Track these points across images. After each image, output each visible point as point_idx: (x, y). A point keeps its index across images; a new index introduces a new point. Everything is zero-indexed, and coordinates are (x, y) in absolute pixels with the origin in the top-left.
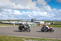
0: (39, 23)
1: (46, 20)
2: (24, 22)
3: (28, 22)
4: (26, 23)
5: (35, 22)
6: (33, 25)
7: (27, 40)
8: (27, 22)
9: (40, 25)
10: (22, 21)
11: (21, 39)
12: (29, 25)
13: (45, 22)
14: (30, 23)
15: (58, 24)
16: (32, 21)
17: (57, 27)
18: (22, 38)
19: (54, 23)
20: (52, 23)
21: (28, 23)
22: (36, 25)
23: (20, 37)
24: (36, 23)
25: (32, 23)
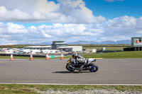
0: (70, 50)
2: (36, 51)
3: (45, 49)
4: (39, 51)
5: (60, 49)
7: (42, 90)
8: (41, 49)
10: (31, 48)
11: (28, 88)
12: (47, 56)
13: (85, 47)
14: (49, 51)
15: (113, 51)
16: (54, 46)
18: (32, 86)
19: (104, 49)
20: (100, 49)
21: (44, 51)
22: (62, 56)
23: (26, 86)
24: (64, 50)
25: (54, 51)
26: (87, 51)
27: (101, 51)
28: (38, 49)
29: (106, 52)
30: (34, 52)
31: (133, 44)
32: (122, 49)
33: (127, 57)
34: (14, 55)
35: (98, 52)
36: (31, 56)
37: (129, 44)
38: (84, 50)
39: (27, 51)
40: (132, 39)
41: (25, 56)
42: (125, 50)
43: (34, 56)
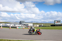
0: (27, 25)
1: (35, 22)
2: (13, 25)
5: (23, 24)
6: (21, 28)
8: (15, 24)
9: (28, 27)
10: (10, 24)
12: (17, 27)
13: (34, 24)
14: (18, 25)
15: (46, 26)
16: (20, 23)
17: (45, 29)
19: (42, 25)
20: (40, 25)
21: (16, 25)
22: (24, 27)
24: (25, 25)
25: (20, 25)
26: (35, 26)
27: (41, 26)
29: (43, 26)
30: (12, 25)
31: (55, 23)
32: (50, 25)
33: (52, 29)
34: (2, 26)
35: (39, 26)
36: (10, 27)
37: (53, 23)
39: (8, 25)
40: (55, 21)
41: (7, 27)
42: (51, 26)
43: (11, 27)
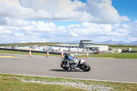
0: (96, 49)
2: (64, 49)
3: (73, 47)
4: (67, 49)
5: (87, 48)
8: (69, 47)
13: (111, 47)
16: (82, 45)
19: (130, 49)
20: (126, 49)
21: (71, 49)
24: (91, 49)
25: (81, 50)
26: (113, 51)
27: (127, 51)
28: (66, 47)
29: (131, 52)
35: (123, 52)
38: (110, 49)
39: (55, 49)
